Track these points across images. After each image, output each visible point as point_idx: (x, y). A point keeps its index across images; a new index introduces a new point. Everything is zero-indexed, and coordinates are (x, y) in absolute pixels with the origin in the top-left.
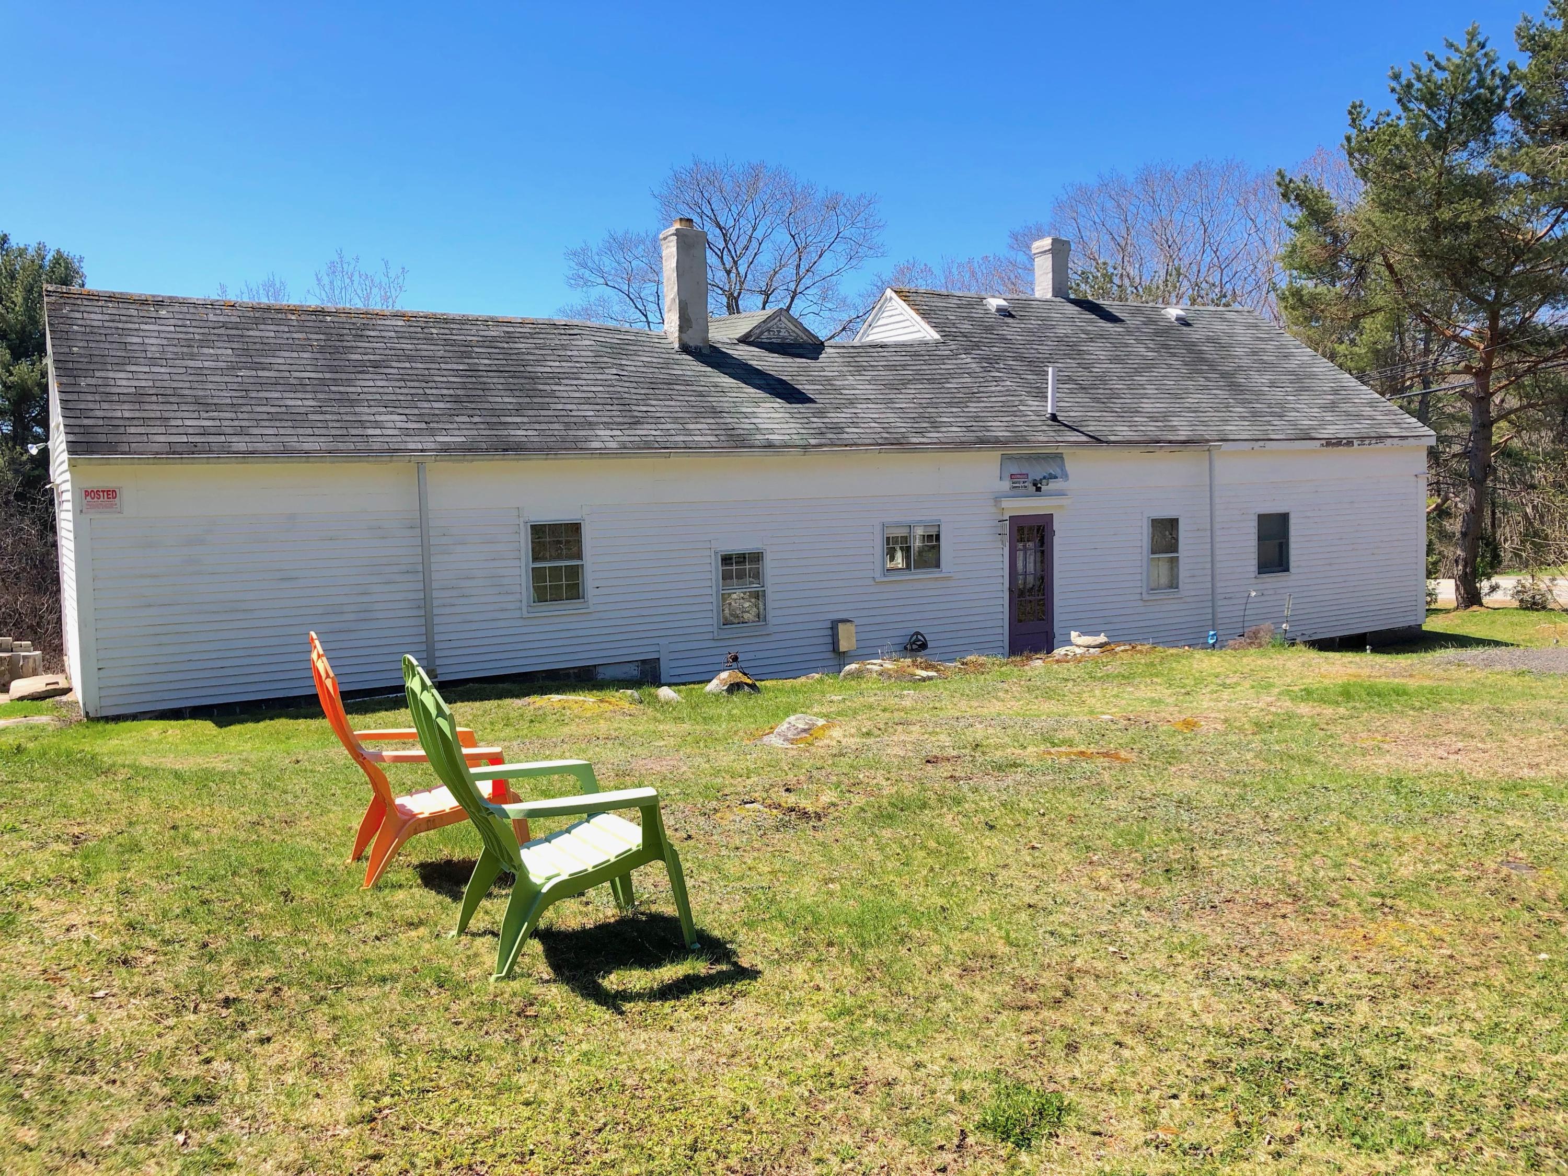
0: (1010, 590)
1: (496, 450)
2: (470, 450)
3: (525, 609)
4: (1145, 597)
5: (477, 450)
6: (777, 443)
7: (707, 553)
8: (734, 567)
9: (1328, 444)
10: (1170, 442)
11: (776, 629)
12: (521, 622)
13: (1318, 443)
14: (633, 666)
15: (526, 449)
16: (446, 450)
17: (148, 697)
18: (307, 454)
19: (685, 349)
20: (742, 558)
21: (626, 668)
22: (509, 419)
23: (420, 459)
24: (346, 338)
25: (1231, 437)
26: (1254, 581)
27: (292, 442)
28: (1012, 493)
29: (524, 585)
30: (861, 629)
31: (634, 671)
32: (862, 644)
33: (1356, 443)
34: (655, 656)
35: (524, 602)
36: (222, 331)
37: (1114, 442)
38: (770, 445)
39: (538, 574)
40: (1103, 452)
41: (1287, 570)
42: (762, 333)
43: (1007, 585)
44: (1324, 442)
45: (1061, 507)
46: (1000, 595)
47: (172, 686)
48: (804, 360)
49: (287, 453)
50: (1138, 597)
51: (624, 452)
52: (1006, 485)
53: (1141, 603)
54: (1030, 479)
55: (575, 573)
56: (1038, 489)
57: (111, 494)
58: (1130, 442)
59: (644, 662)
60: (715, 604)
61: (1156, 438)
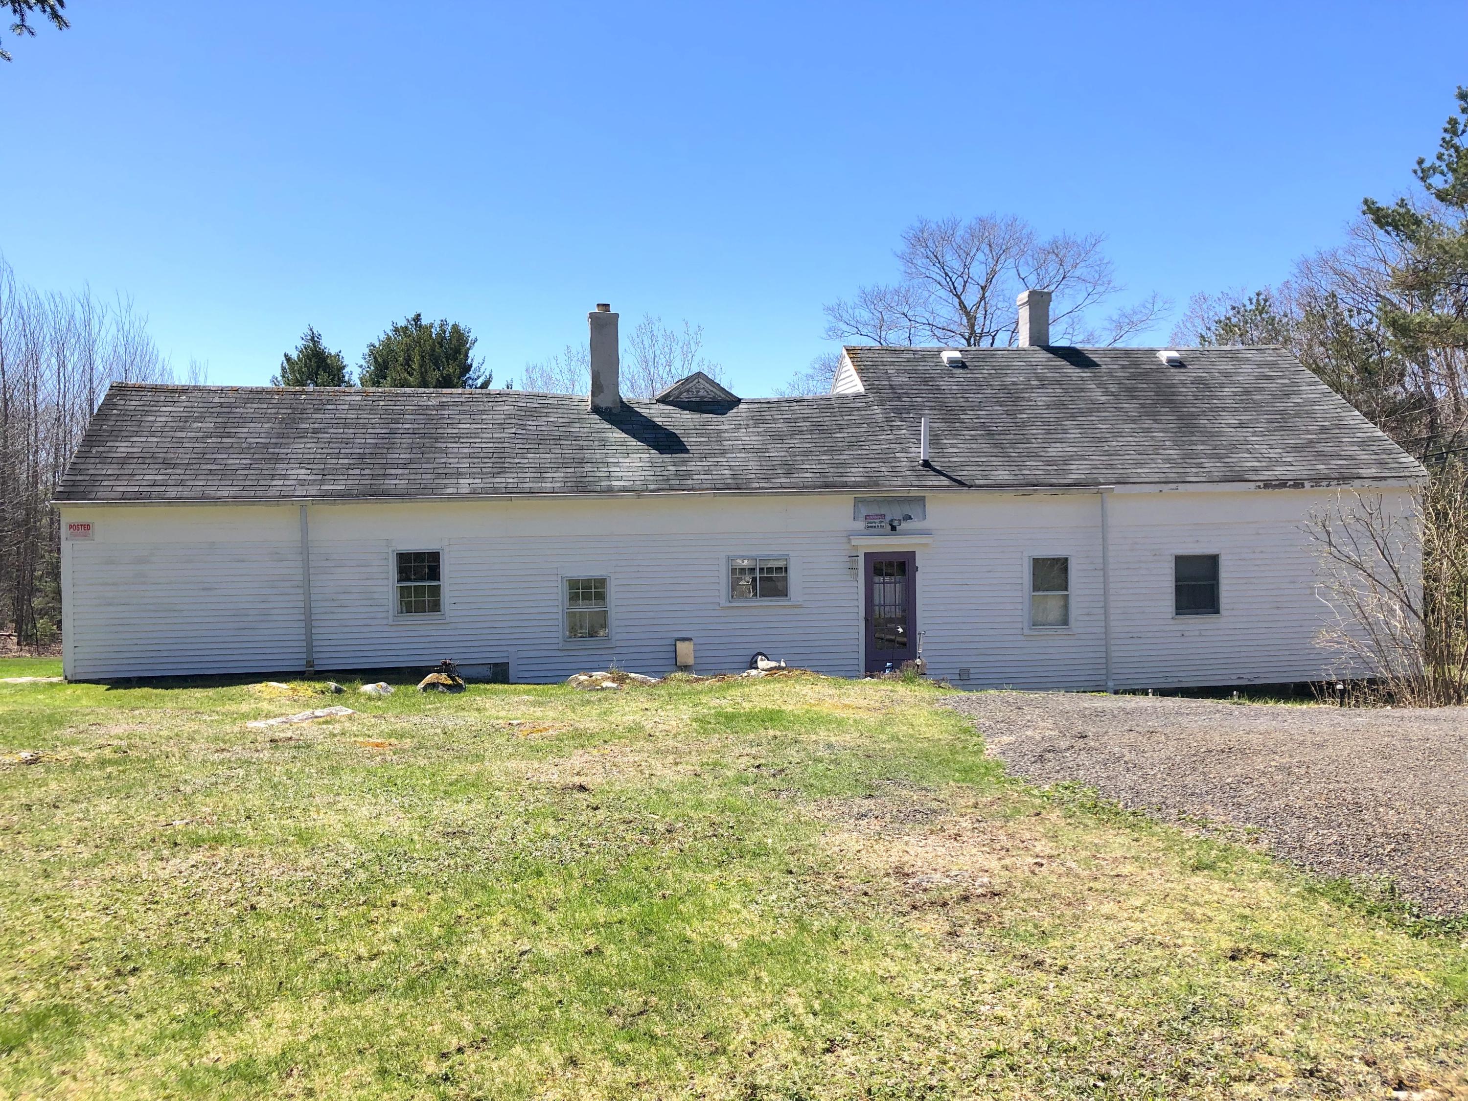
0: (866, 620)
1: (364, 495)
2: (344, 496)
3: (391, 618)
4: (1026, 632)
5: (349, 495)
6: (616, 488)
7: (555, 578)
8: (581, 591)
9: (1266, 486)
10: (1051, 485)
11: (619, 644)
12: (387, 628)
13: (1252, 485)
14: (486, 668)
15: (392, 495)
16: (323, 495)
17: (104, 669)
18: (216, 501)
19: (596, 410)
20: (587, 584)
21: (480, 669)
22: (393, 471)
23: (304, 503)
24: (308, 411)
25: (1131, 480)
26: (1172, 622)
27: (211, 491)
28: (867, 532)
29: (391, 598)
30: (699, 647)
31: (487, 672)
32: (699, 661)
33: (1307, 484)
34: (506, 661)
35: (391, 612)
36: (218, 410)
37: (980, 486)
38: (610, 490)
39: (404, 592)
40: (965, 495)
41: (1217, 612)
42: (681, 393)
43: (862, 614)
44: (1261, 484)
45: (925, 545)
46: (855, 623)
47: (125, 661)
48: (711, 415)
49: (204, 499)
50: (1019, 631)
51: (475, 495)
52: (861, 525)
53: (1023, 638)
54: (888, 519)
55: (435, 591)
56: (893, 528)
57: (87, 527)
58: (1001, 486)
59: (496, 665)
60: (561, 620)
61: (1035, 482)
